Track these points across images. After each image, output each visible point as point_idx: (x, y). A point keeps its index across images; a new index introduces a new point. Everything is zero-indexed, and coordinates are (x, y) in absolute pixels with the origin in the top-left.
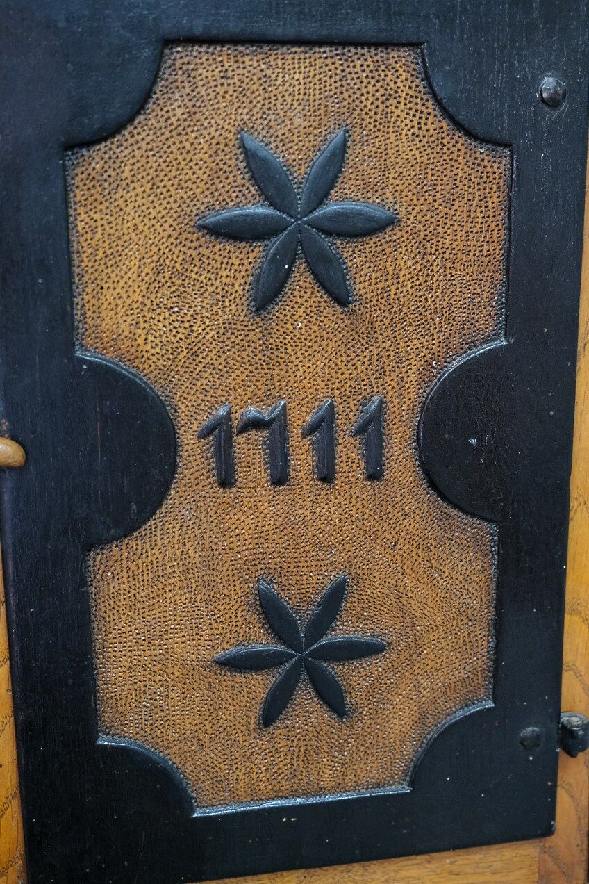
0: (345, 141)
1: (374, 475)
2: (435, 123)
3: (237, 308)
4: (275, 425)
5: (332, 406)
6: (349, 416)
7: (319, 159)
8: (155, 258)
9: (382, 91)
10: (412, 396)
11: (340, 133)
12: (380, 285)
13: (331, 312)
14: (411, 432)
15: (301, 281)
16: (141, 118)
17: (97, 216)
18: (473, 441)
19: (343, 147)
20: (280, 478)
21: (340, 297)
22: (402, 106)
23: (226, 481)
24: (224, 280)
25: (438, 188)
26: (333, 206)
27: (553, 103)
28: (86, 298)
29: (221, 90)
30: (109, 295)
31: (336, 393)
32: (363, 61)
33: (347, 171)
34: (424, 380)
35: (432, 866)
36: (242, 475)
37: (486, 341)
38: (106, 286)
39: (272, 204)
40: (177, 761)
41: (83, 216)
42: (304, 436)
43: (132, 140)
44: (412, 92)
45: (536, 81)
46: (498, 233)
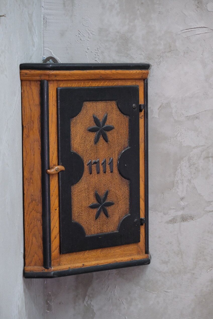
0: (107, 115)
1: (112, 172)
2: (119, 112)
3: (92, 143)
4: (98, 163)
5: (105, 160)
6: (108, 161)
7: (103, 118)
8: (82, 135)
9: (112, 107)
10: (117, 157)
11: (106, 114)
12: (112, 139)
13: (105, 143)
14: (117, 164)
15: (101, 138)
16: (80, 113)
17: (74, 129)
18: (126, 165)
19: (106, 117)
20: (98, 173)
21: (107, 141)
22: (114, 110)
23: (91, 173)
24: (91, 139)
25: (119, 122)
26: (105, 126)
27: (135, 108)
28: (72, 142)
29: (90, 108)
30: (75, 141)
31: (106, 157)
32: (109, 103)
33: (107, 120)
34: (118, 155)
35: (121, 249)
36: (93, 172)
37: (127, 148)
38: (75, 140)
39: (97, 126)
40: (83, 226)
41: (72, 129)
42: (102, 165)
43: (79, 117)
44: (115, 108)
45: (132, 105)
46: (128, 130)
